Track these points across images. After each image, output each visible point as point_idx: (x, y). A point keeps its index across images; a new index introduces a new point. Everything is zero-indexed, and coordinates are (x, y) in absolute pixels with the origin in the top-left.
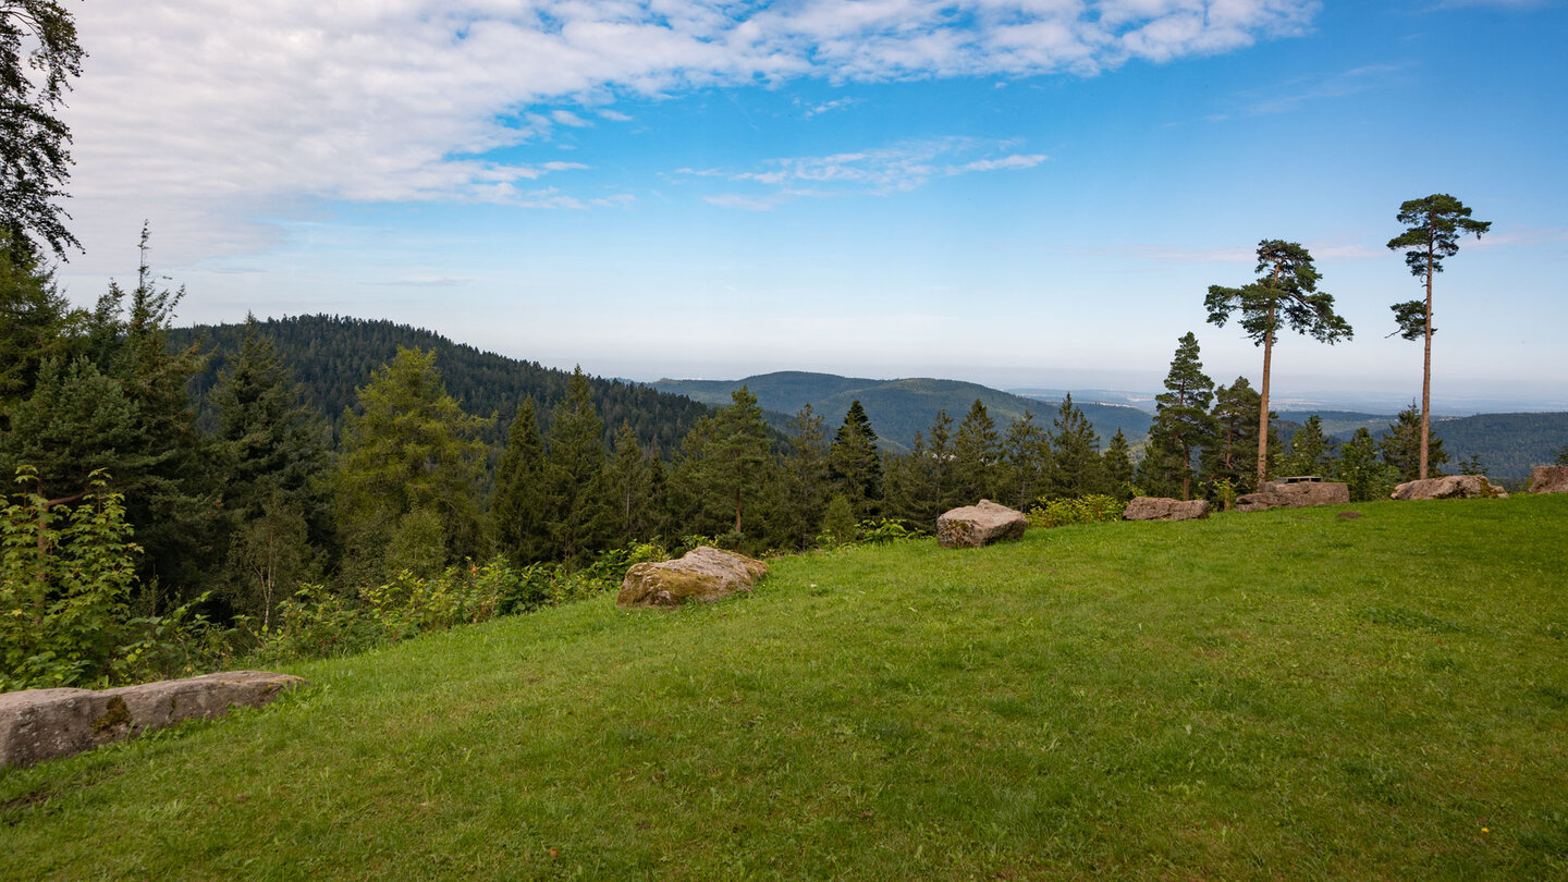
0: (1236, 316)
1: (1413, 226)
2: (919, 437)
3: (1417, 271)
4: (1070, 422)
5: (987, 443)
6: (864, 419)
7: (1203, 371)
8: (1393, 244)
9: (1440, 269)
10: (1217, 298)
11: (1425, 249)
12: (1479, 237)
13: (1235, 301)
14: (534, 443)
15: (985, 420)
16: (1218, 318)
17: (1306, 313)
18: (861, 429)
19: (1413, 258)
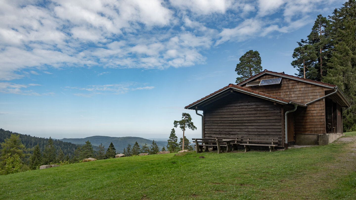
0: (179, 126)
2: (125, 149)
4: (154, 145)
5: (138, 150)
6: (113, 146)
7: (176, 135)
10: (176, 122)
13: (178, 123)
14: (39, 154)
15: (138, 145)
16: (176, 126)
17: (190, 125)
18: (112, 148)
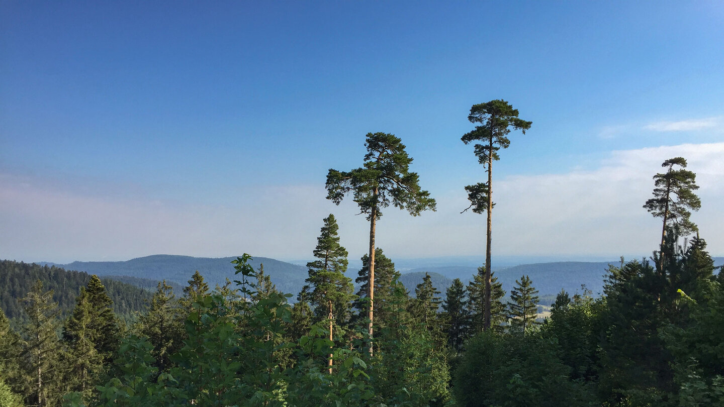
1: (479, 124)
3: (482, 160)
8: (467, 138)
9: (497, 158)
11: (487, 143)
12: (524, 132)
16: (337, 199)
17: (402, 191)
19: (479, 149)
